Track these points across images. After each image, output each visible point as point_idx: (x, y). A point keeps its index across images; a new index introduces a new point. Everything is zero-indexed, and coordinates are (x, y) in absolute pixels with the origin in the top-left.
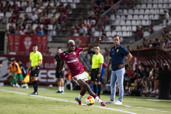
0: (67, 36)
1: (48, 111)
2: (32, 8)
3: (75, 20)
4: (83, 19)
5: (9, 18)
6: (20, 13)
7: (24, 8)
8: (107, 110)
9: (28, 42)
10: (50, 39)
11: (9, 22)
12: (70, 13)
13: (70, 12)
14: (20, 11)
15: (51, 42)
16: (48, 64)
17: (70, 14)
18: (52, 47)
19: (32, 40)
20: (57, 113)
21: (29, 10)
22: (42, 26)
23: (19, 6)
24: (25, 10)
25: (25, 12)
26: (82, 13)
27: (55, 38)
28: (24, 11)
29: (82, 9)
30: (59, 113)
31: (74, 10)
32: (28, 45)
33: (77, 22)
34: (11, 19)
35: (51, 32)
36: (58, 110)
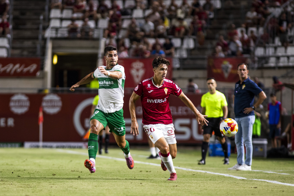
0: (206, 57)
1: (180, 192)
2: (144, 10)
3: (220, 29)
4: (234, 26)
5: (104, 30)
6: (123, 20)
7: (129, 11)
9: (138, 70)
10: (177, 65)
11: (104, 37)
12: (212, 16)
13: (210, 15)
14: (123, 17)
15: (178, 69)
16: (175, 109)
17: (212, 19)
18: (180, 78)
19: (145, 67)
20: (195, 194)
21: (138, 13)
22: (162, 41)
23: (121, 7)
24: (131, 14)
25: (131, 19)
26: (231, 16)
27: (186, 62)
28: (129, 17)
29: (232, 9)
30: (199, 194)
31: (217, 11)
32: (138, 76)
33: (223, 32)
34: (107, 32)
35: (178, 51)
36: (197, 190)
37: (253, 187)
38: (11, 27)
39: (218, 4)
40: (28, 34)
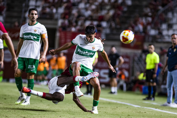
2: (86, 4)
7: (77, 4)
8: (163, 112)
11: (61, 18)
20: (109, 114)
21: (82, 6)
22: (95, 23)
26: (137, 10)
28: (76, 7)
30: (112, 114)
31: (129, 7)
33: (132, 19)
34: (63, 15)
36: (111, 112)
37: (144, 112)
38: (5, 10)
39: (129, 3)
40: (15, 14)
